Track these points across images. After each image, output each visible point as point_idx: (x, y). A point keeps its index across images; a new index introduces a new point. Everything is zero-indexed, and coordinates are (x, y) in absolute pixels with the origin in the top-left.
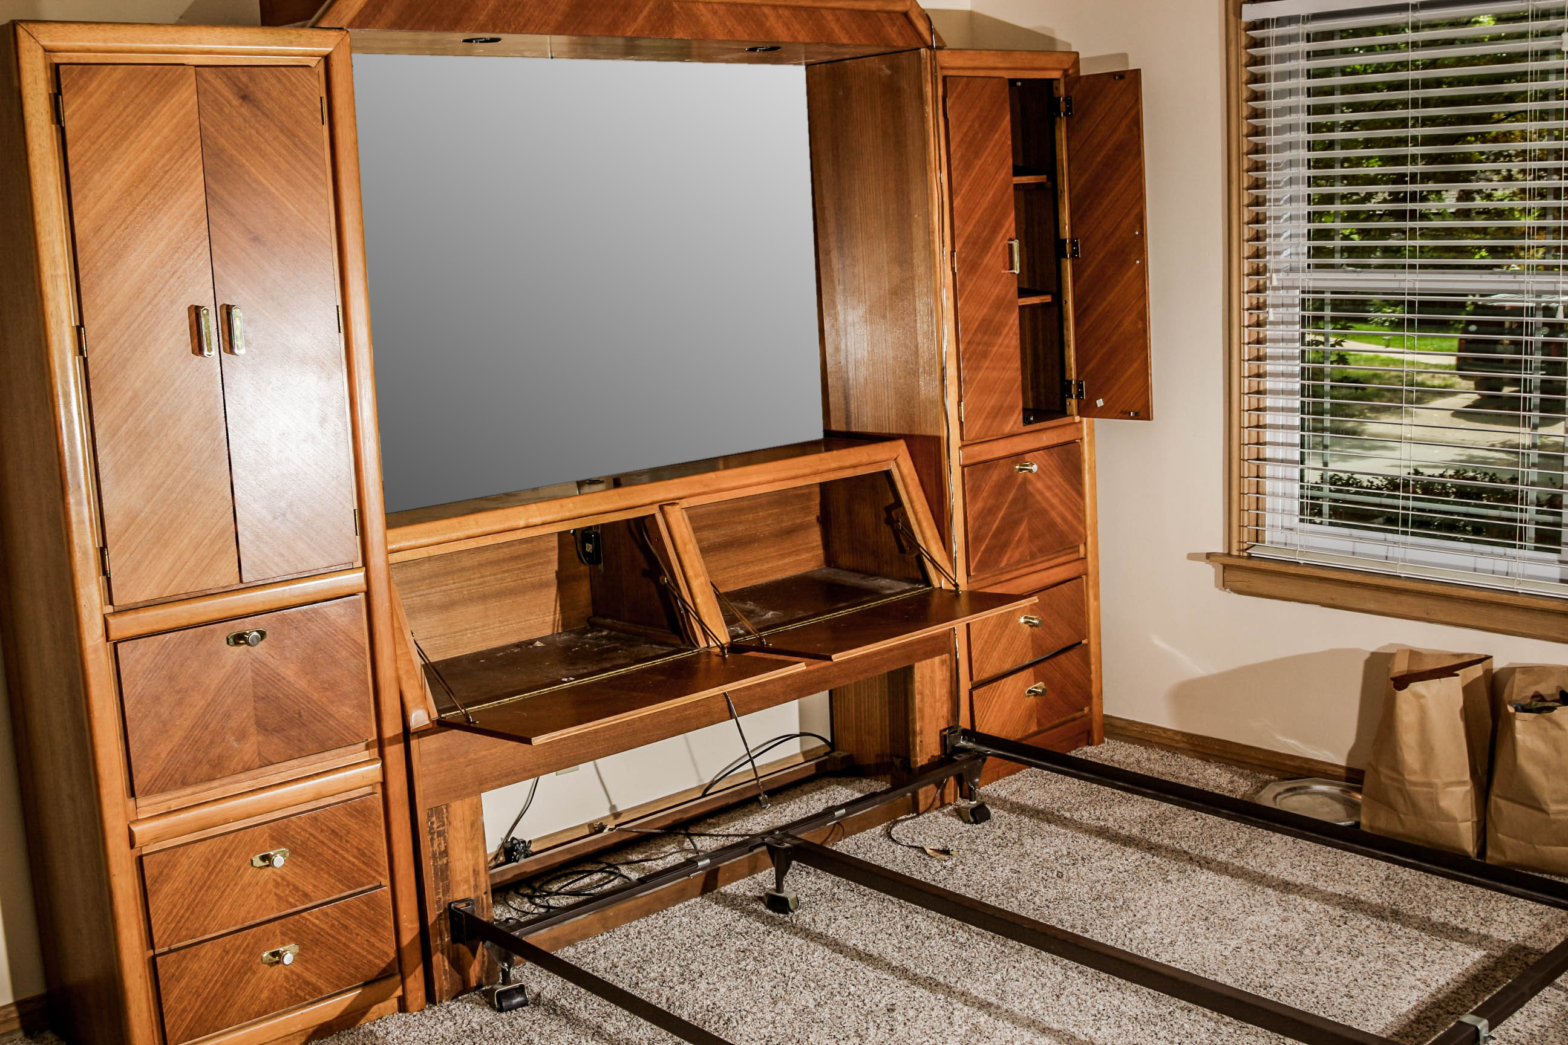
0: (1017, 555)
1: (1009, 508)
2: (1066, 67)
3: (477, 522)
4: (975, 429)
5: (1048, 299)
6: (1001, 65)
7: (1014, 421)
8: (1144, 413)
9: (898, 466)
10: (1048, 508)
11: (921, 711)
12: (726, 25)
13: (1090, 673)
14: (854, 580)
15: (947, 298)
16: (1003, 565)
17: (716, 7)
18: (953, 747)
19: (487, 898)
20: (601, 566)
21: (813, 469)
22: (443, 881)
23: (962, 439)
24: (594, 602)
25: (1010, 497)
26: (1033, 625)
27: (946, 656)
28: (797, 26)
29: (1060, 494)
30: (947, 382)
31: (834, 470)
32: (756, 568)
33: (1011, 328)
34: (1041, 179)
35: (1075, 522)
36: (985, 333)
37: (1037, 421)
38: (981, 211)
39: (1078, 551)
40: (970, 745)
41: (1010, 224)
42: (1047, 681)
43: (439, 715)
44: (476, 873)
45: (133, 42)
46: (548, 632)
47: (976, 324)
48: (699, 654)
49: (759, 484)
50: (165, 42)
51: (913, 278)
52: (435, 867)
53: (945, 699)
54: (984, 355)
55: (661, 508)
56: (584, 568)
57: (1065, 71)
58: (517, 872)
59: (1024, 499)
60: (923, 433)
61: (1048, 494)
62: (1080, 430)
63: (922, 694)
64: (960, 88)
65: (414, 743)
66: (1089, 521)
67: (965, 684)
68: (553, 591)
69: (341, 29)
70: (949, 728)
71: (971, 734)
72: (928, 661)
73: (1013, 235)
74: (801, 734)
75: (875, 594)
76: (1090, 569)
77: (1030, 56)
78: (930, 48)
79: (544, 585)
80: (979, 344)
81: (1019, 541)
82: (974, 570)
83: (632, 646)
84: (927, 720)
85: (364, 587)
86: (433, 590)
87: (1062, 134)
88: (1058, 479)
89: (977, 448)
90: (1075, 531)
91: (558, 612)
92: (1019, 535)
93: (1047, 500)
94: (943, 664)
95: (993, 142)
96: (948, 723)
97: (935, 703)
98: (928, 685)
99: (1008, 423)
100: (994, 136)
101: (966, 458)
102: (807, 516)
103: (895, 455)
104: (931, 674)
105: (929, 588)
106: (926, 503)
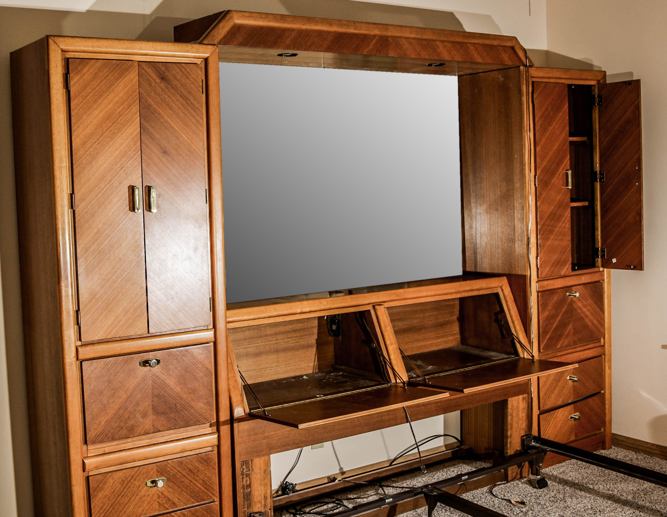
0: (566, 342)
1: (563, 315)
2: (599, 79)
3: (275, 309)
4: (545, 272)
5: (586, 204)
6: (564, 77)
7: (567, 269)
8: (639, 266)
9: (502, 290)
10: (584, 317)
11: (511, 425)
12: (416, 50)
13: (605, 409)
14: (476, 352)
15: (532, 200)
16: (558, 347)
17: (411, 40)
18: (528, 445)
19: (271, 512)
20: (340, 338)
21: (456, 290)
22: (247, 501)
23: (538, 277)
24: (336, 356)
25: (564, 310)
26: (574, 381)
27: (525, 395)
28: (455, 52)
29: (591, 310)
30: (531, 246)
31: (468, 291)
32: (423, 344)
33: (566, 218)
34: (584, 139)
35: (599, 326)
36: (552, 219)
37: (578, 269)
38: (551, 154)
39: (600, 342)
40: (538, 445)
41: (567, 161)
42: (581, 413)
43: (250, 411)
44: (265, 498)
45: (107, 48)
46: (310, 371)
47: (548, 215)
48: (391, 386)
49: (426, 296)
50: (123, 49)
51: (513, 189)
52: (244, 493)
53: (524, 419)
54: (551, 232)
55: (374, 307)
56: (331, 339)
57: (598, 81)
58: (288, 500)
59: (571, 310)
60: (517, 273)
61: (584, 310)
62: (603, 275)
63: (512, 415)
64: (541, 88)
65: (235, 425)
66: (606, 325)
67: (536, 412)
68: (314, 349)
69: (214, 45)
70: (526, 435)
71: (538, 439)
72: (516, 398)
73: (569, 168)
74: (445, 435)
75: (488, 359)
76: (607, 352)
77: (579, 72)
78: (525, 66)
79: (309, 346)
80: (549, 225)
81: (568, 334)
82: (543, 349)
83: (356, 380)
84: (514, 430)
85: (213, 339)
86: (251, 346)
87: (596, 115)
88: (590, 301)
89: (546, 282)
90: (599, 331)
91: (316, 361)
92: (568, 331)
93: (584, 313)
94: (524, 400)
95: (559, 117)
96: (526, 432)
97: (519, 421)
98: (515, 411)
99: (563, 269)
100: (559, 114)
101: (540, 287)
102: (452, 317)
103: (501, 285)
104: (517, 405)
105: (518, 357)
106: (517, 311)
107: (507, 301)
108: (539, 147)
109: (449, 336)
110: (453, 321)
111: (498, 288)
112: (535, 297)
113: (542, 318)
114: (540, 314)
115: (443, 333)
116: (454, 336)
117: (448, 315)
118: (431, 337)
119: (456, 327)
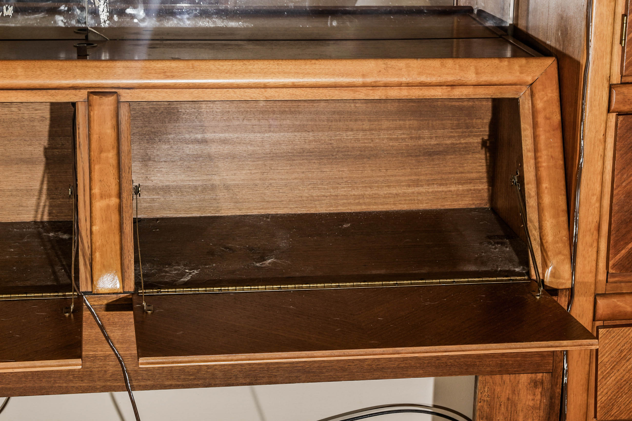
9: (532, 95)
23: (621, 72)
55: (89, 96)
82: (616, 266)
91: (44, 197)
94: (536, 386)
98: (503, 409)
101: (624, 101)
102: (465, 137)
103: (529, 79)
104: (510, 396)
105: (526, 278)
106: (561, 156)
107: (535, 126)
109: (451, 184)
110: (466, 147)
111: (519, 86)
112: (603, 125)
113: (624, 184)
114: (616, 173)
115: (431, 174)
116: (469, 185)
117: (451, 132)
118: (393, 179)
119: (478, 164)
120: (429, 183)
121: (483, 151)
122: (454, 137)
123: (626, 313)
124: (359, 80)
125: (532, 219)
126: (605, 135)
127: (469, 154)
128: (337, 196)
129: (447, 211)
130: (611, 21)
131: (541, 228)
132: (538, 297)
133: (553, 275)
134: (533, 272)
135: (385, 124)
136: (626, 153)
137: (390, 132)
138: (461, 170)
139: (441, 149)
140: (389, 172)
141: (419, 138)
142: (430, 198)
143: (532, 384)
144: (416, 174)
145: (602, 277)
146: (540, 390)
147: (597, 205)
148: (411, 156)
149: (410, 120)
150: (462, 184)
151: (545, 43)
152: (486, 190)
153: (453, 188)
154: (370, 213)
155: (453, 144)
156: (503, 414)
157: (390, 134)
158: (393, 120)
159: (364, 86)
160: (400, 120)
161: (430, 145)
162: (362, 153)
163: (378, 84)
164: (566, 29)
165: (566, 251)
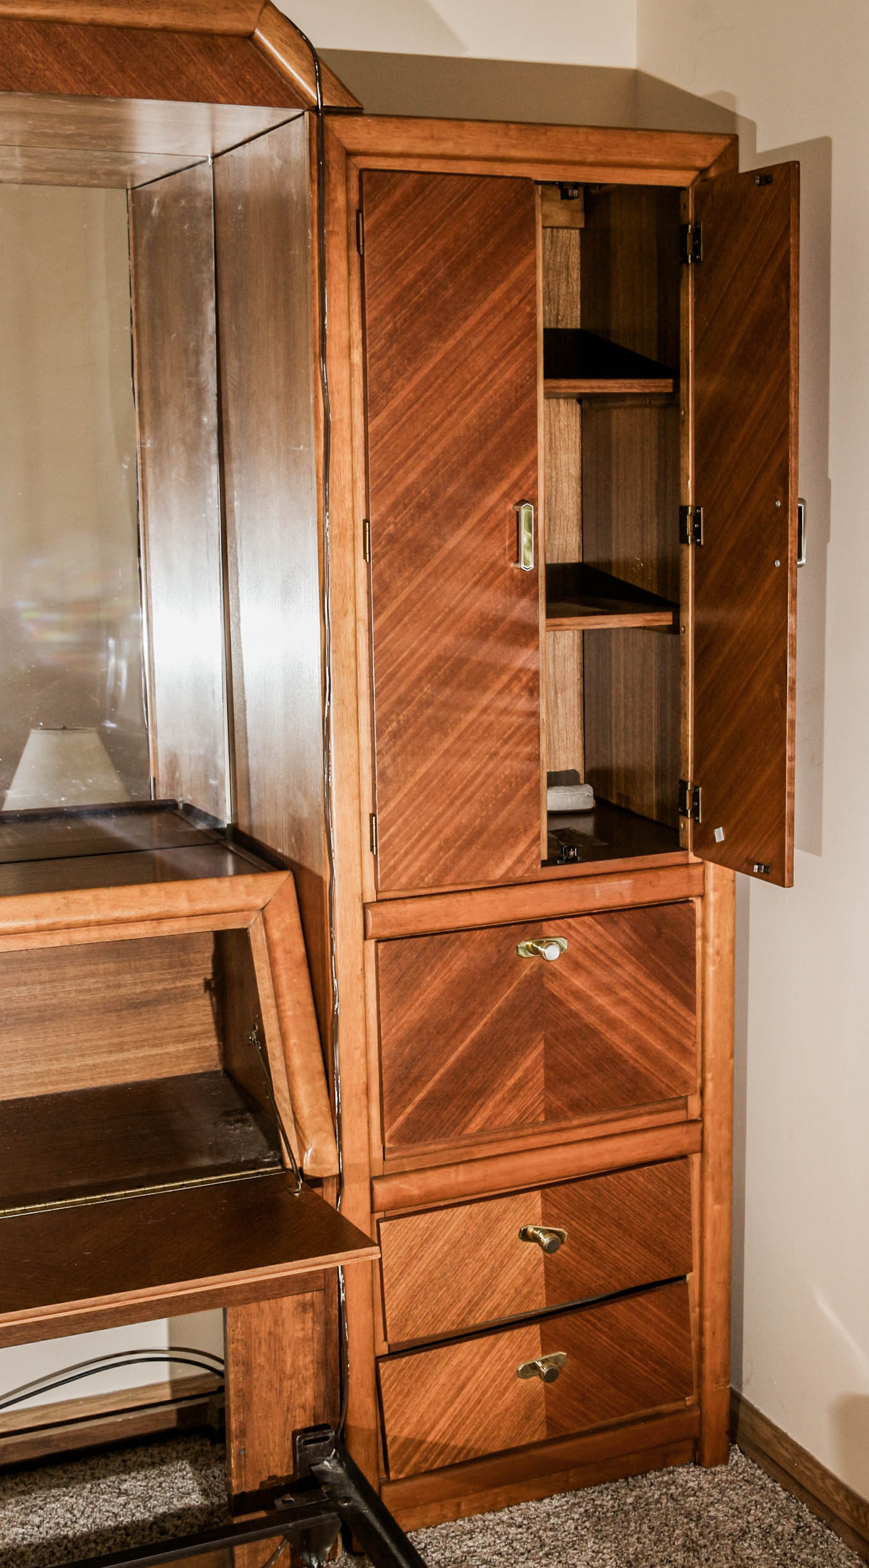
0: (511, 1113)
1: (495, 1022)
2: (700, 163)
4: (407, 870)
5: (667, 619)
8: (776, 870)
9: (266, 922)
10: (602, 1028)
16: (474, 1127)
18: (309, 1469)
23: (374, 888)
25: (499, 1003)
29: (636, 1001)
33: (516, 678)
34: (669, 385)
35: (672, 1056)
36: (444, 683)
37: (586, 859)
39: (685, 1107)
40: (338, 1472)
42: (575, 1349)
53: (308, 1373)
54: (440, 727)
57: (703, 171)
59: (538, 1006)
60: (309, 867)
61: (601, 1000)
62: (698, 881)
63: (245, 1363)
64: (398, 194)
67: (363, 1351)
72: (265, 1305)
76: (712, 1143)
77: (596, 138)
78: (316, 109)
80: (427, 703)
81: (518, 1087)
82: (396, 1138)
84: (258, 1412)
87: (688, 299)
88: (629, 971)
89: (412, 907)
90: (672, 1072)
92: (519, 1074)
93: (599, 1011)
94: (304, 1310)
95: (486, 306)
96: (315, 1417)
97: (281, 1380)
98: (264, 1348)
99: (502, 859)
100: (487, 294)
101: (383, 925)
102: (181, 979)
103: (260, 902)
104: (273, 1329)
105: (279, 1167)
106: (310, 1000)
107: (273, 963)
108: (384, 414)
109: (168, 1043)
110: (183, 992)
111: (246, 913)
112: (360, 957)
113: (394, 1030)
114: (381, 1017)
115: (139, 1033)
116: (192, 1043)
117: (162, 974)
118: (88, 1044)
119: (201, 1013)
120: (138, 1045)
121: (207, 995)
122: (165, 980)
123: (411, 1198)
124: (31, 923)
125: (281, 1087)
126: (363, 969)
127: (188, 1001)
128: (11, 1076)
129: (166, 1080)
130: (356, 822)
131: (292, 1098)
132: (297, 1194)
133: (315, 1159)
134: (287, 1159)
135: (71, 971)
136: (392, 990)
137: (78, 981)
138: (180, 1023)
139: (150, 998)
140: (82, 1037)
141: (119, 986)
142: (141, 1065)
143: (300, 1309)
144: (119, 1035)
145: (377, 1154)
146: (311, 1314)
147: (363, 1061)
148: (110, 1011)
149: (104, 963)
150: (183, 1042)
151: (276, 851)
152: (216, 1048)
153: (171, 1049)
154: (60, 1095)
155: (165, 989)
156: (265, 1354)
157: (79, 984)
158: (81, 965)
159: (39, 930)
160: (90, 964)
161: (135, 994)
162: (42, 1014)
163: (57, 926)
164: (301, 835)
165: (329, 1126)
